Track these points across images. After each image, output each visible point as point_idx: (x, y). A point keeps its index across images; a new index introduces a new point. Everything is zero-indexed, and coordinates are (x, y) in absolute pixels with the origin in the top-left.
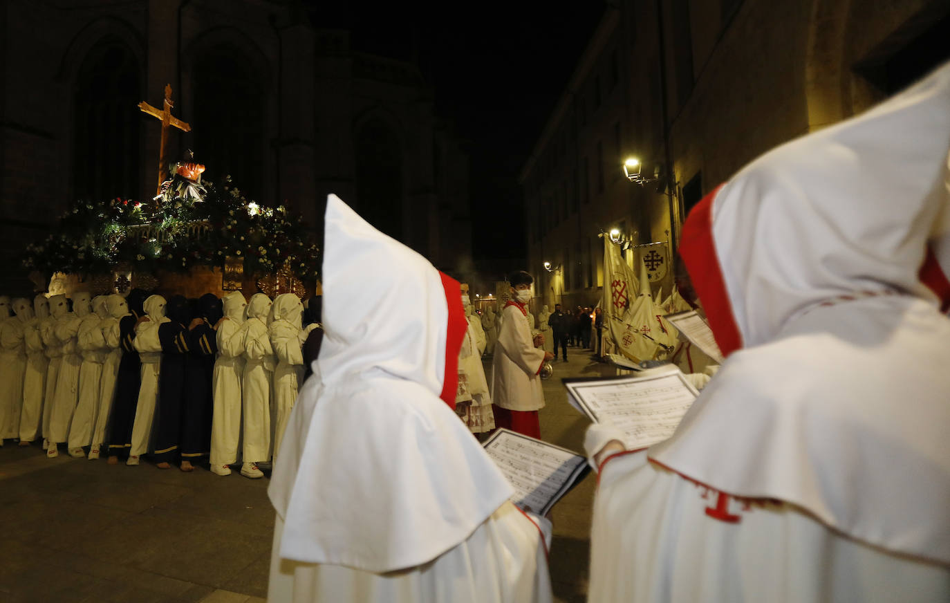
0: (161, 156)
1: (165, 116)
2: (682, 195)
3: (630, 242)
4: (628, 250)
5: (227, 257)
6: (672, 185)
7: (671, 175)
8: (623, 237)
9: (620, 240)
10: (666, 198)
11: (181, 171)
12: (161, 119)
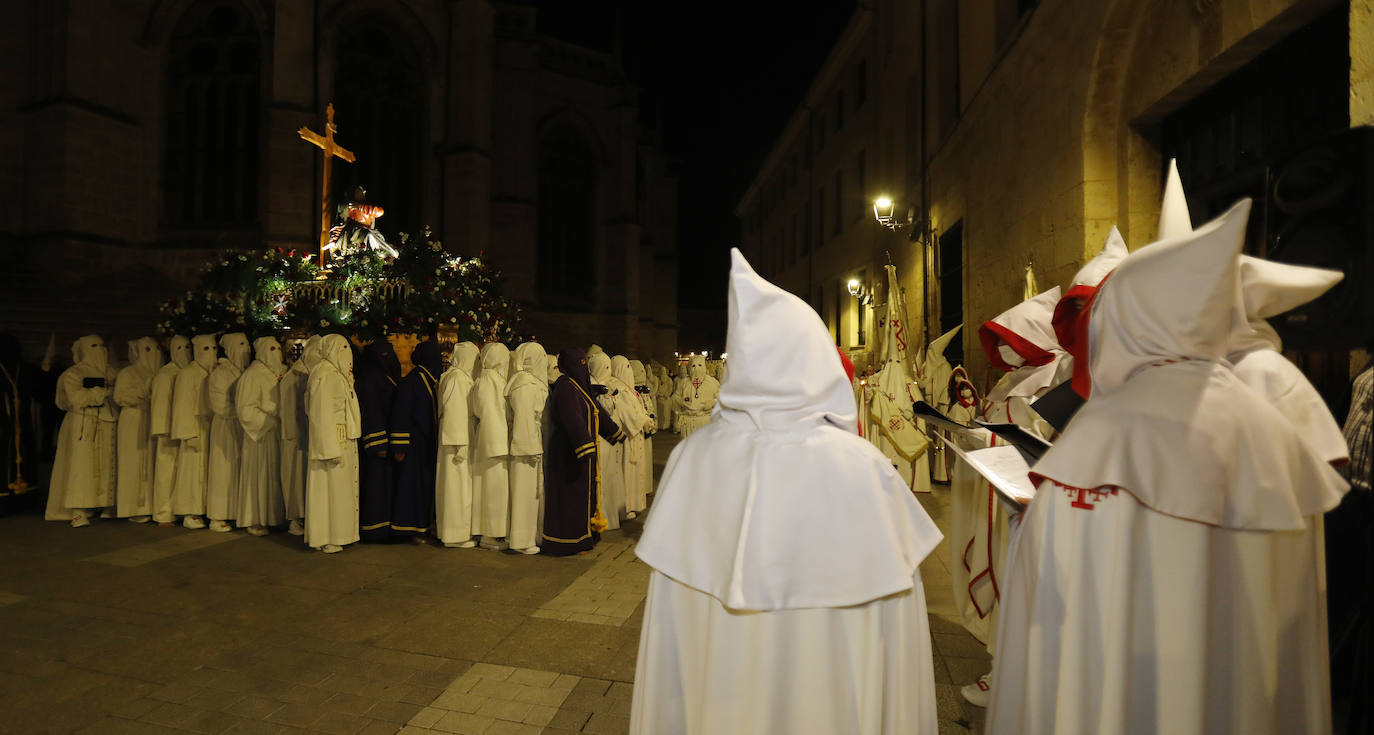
0: (325, 193)
1: (328, 144)
2: (939, 246)
3: (871, 297)
4: (867, 306)
5: (441, 325)
6: (927, 231)
7: (926, 220)
8: (863, 289)
9: (859, 293)
10: (918, 246)
11: (354, 214)
12: (323, 147)
